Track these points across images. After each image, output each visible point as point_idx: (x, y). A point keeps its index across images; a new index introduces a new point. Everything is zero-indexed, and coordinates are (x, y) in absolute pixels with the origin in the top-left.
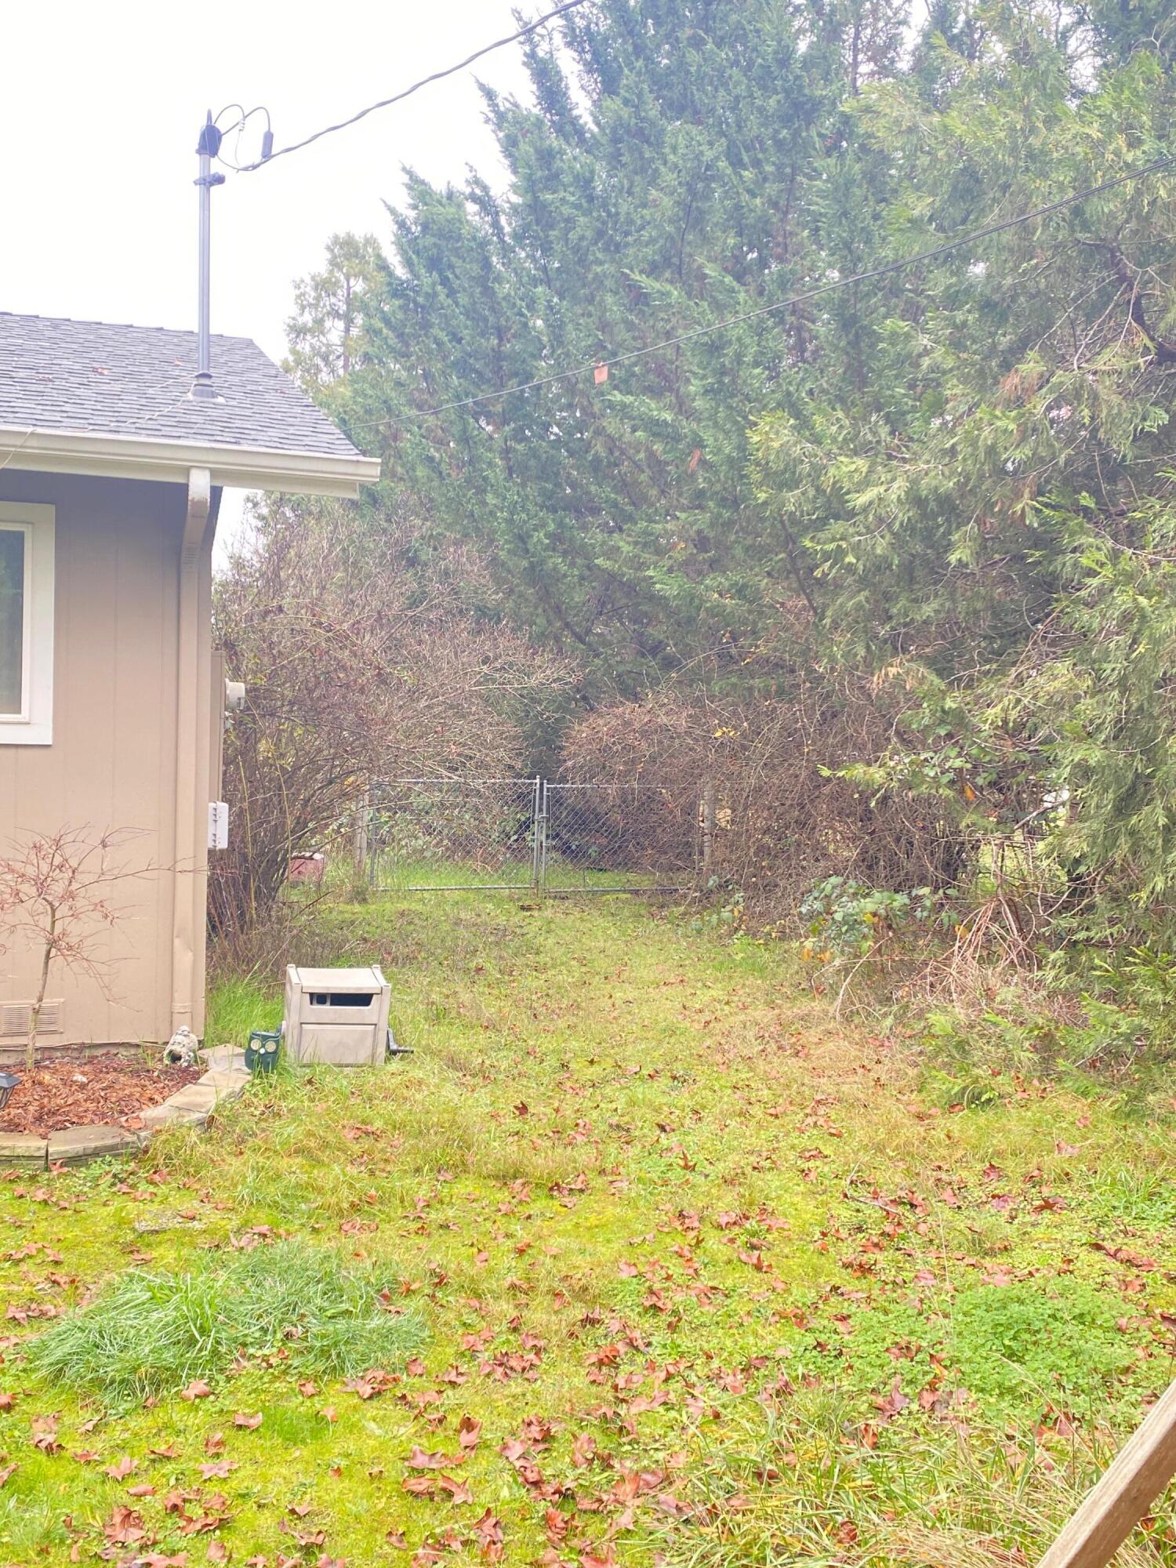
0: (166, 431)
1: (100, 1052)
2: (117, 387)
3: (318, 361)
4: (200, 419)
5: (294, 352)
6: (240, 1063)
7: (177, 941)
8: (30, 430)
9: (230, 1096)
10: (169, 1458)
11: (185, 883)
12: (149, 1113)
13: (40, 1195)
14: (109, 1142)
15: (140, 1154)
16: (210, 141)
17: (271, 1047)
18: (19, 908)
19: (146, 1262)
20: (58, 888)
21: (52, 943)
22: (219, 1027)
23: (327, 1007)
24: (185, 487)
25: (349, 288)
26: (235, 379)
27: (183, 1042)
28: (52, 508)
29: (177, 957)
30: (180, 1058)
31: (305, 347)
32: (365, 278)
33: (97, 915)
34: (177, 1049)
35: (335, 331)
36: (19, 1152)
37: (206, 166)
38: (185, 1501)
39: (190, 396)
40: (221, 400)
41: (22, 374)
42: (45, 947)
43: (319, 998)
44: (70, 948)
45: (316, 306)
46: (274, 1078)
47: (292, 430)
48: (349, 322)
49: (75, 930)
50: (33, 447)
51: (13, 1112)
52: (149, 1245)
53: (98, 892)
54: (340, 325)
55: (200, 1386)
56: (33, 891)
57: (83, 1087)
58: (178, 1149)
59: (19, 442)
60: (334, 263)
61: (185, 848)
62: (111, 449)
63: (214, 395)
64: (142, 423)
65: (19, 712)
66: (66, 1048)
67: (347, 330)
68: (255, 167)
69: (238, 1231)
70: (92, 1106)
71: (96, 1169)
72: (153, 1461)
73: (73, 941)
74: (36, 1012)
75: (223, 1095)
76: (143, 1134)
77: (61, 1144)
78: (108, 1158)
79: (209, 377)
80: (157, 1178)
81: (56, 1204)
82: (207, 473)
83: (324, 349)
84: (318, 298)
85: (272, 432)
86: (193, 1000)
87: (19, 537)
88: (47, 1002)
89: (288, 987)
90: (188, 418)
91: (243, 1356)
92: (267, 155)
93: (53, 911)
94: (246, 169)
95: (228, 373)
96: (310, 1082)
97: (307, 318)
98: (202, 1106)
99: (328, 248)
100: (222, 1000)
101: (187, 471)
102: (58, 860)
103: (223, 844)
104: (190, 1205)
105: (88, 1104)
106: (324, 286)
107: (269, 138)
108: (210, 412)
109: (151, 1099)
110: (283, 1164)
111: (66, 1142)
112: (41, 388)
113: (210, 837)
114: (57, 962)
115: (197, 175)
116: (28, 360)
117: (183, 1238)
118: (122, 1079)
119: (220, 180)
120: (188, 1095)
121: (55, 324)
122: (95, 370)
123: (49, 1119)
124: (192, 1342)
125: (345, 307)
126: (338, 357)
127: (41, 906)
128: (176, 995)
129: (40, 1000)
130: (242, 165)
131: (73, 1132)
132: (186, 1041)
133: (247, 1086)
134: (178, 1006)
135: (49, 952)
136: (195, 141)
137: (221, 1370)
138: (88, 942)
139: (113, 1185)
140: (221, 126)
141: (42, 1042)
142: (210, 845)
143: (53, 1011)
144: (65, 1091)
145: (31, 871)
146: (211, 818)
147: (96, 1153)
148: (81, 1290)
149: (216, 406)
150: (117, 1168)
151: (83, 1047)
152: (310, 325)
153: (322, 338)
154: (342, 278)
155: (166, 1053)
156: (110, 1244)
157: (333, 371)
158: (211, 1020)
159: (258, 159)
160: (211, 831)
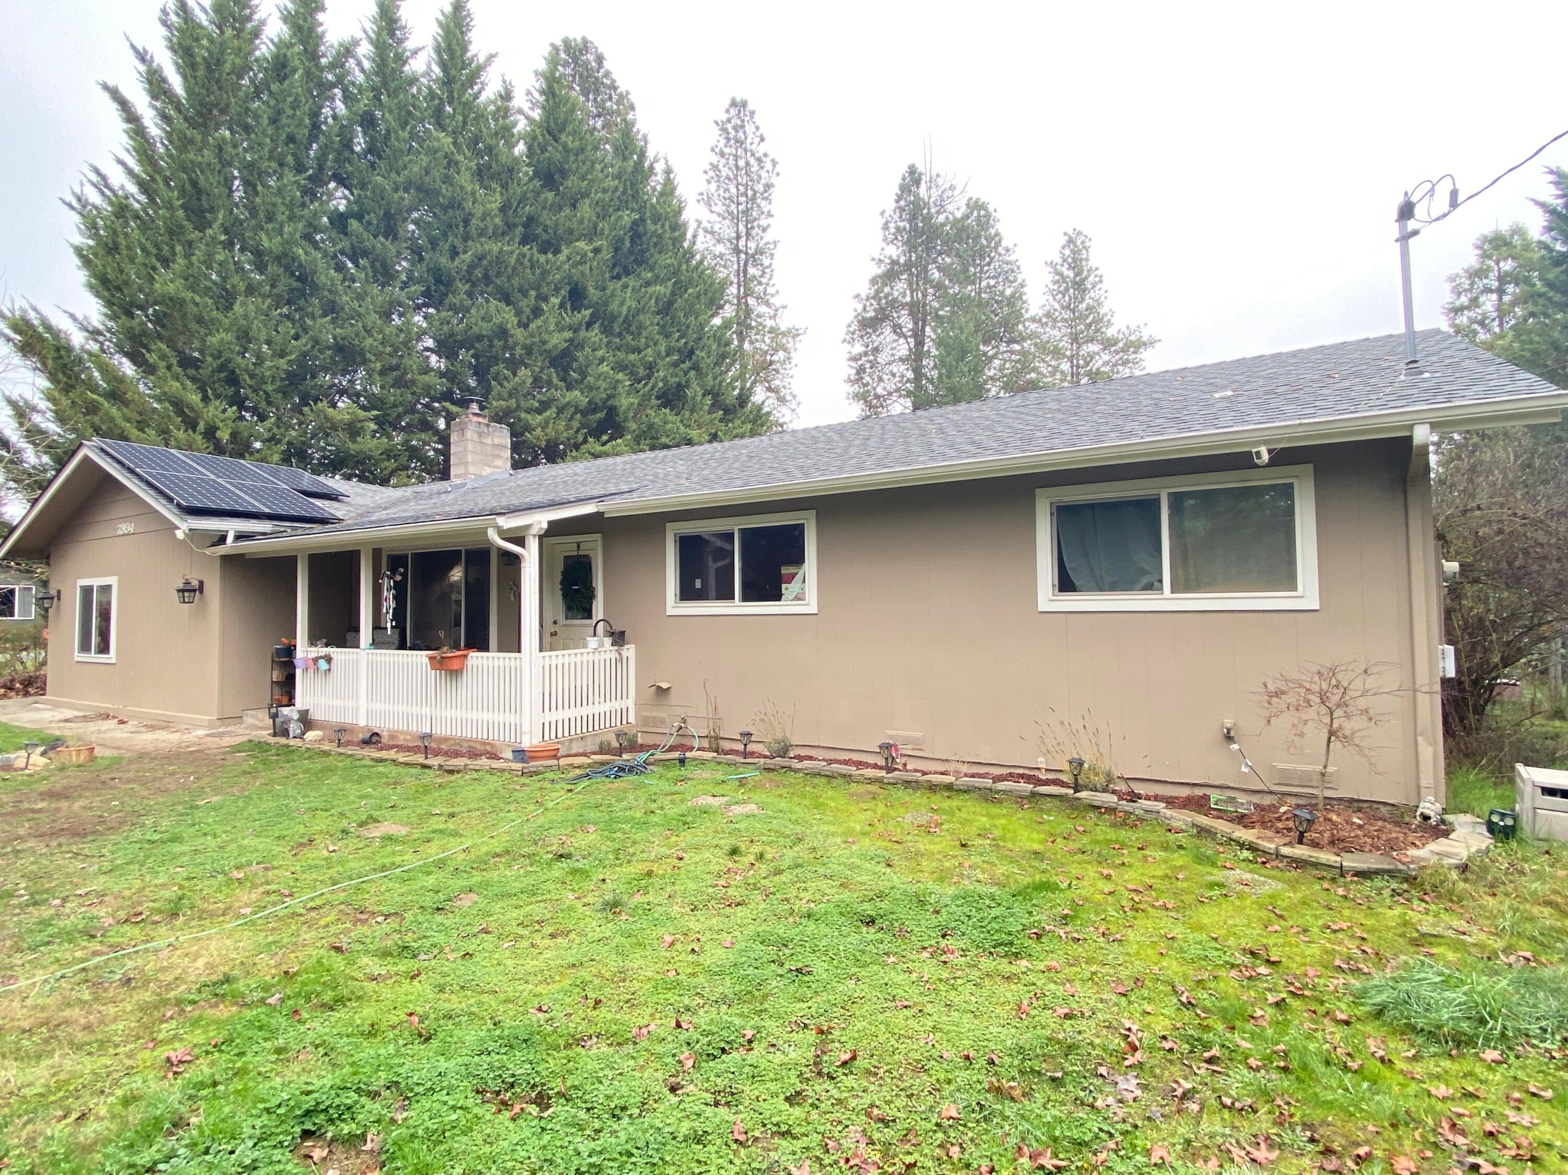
0: (1392, 404)
1: (1365, 805)
2: (1346, 384)
3: (1475, 326)
4: (1416, 391)
5: (1453, 325)
6: (1483, 830)
7: (1420, 739)
8: (1298, 422)
9: (1479, 851)
10: (1478, 1097)
11: (1423, 700)
12: (1412, 852)
13: (1341, 891)
14: (1386, 867)
15: (1410, 880)
16: (1406, 211)
17: (1509, 822)
18: (1310, 710)
19: (1432, 955)
20: (1335, 699)
21: (1331, 733)
22: (1458, 801)
23: (1558, 799)
24: (1410, 439)
25: (1499, 269)
26: (1434, 358)
27: (1431, 807)
28: (1311, 466)
29: (1421, 749)
30: (1429, 818)
31: (1463, 320)
32: (1514, 258)
33: (1364, 717)
34: (1427, 812)
35: (1489, 303)
36: (1323, 861)
37: (1402, 228)
38: (1498, 1132)
39: (1402, 378)
40: (1426, 375)
41: (1281, 389)
42: (1326, 736)
43: (1550, 792)
44: (1345, 737)
45: (1470, 290)
46: (1514, 845)
47: (1492, 383)
48: (1501, 292)
49: (1348, 726)
50: (1300, 432)
51: (1314, 835)
52: (1430, 944)
53: (1362, 703)
54: (1494, 297)
55: (1496, 1055)
56: (1318, 700)
57: (1360, 827)
58: (1442, 882)
59: (1291, 430)
60: (1485, 256)
61: (1422, 679)
62: (1354, 423)
63: (1421, 373)
64: (1372, 403)
65: (1295, 589)
66: (1340, 799)
67: (1500, 299)
68: (1444, 216)
69: (1504, 951)
70: (1369, 841)
71: (1378, 882)
72: (1464, 1094)
73: (1348, 733)
74: (1323, 775)
75: (1473, 849)
76: (1412, 866)
77: (1350, 862)
78: (1386, 877)
79: (1416, 362)
80: (1427, 898)
81: (1353, 900)
82: (1427, 426)
83: (1479, 317)
84: (1472, 284)
85: (1475, 388)
86: (1436, 778)
87: (1291, 486)
88: (1330, 769)
89: (1518, 780)
90: (1405, 392)
91: (1528, 1043)
92: (1454, 204)
93: (1332, 714)
94: (1437, 219)
95: (1428, 356)
96: (1547, 852)
97: (1464, 300)
98: (1456, 855)
99: (1478, 247)
100: (1457, 782)
101: (1411, 427)
102: (1334, 682)
103: (1451, 673)
104: (1462, 925)
105: (1366, 839)
106: (1479, 273)
107: (1454, 194)
108: (1421, 385)
109: (1413, 844)
110: (1535, 910)
111: (1354, 861)
112: (1296, 395)
113: (1441, 669)
114: (1336, 745)
115: (1397, 235)
116: (1283, 380)
117: (1457, 946)
118: (1388, 826)
119: (1415, 233)
120: (1441, 845)
121: (1294, 354)
122: (1329, 376)
123: (1337, 843)
124: (1482, 1022)
125: (1497, 284)
126: (1493, 320)
127: (1323, 710)
128: (1422, 775)
129: (1325, 767)
130: (1434, 217)
131: (1357, 855)
132: (1433, 807)
133: (1492, 847)
134: (1424, 782)
135: (1329, 739)
136: (1395, 214)
137: (1510, 1049)
138: (1357, 735)
139: (1392, 896)
140: (1414, 199)
141: (1328, 793)
142: (1441, 674)
143: (1331, 774)
144: (1348, 828)
145: (1315, 688)
146: (1440, 656)
147: (1377, 872)
148: (1384, 961)
149: (1424, 380)
150: (1394, 885)
151: (1352, 800)
152: (1466, 304)
153: (1478, 310)
154: (1493, 264)
155: (1418, 813)
156: (1400, 936)
157: (1489, 331)
158: (1451, 795)
159: (1446, 208)
160: (1441, 665)
